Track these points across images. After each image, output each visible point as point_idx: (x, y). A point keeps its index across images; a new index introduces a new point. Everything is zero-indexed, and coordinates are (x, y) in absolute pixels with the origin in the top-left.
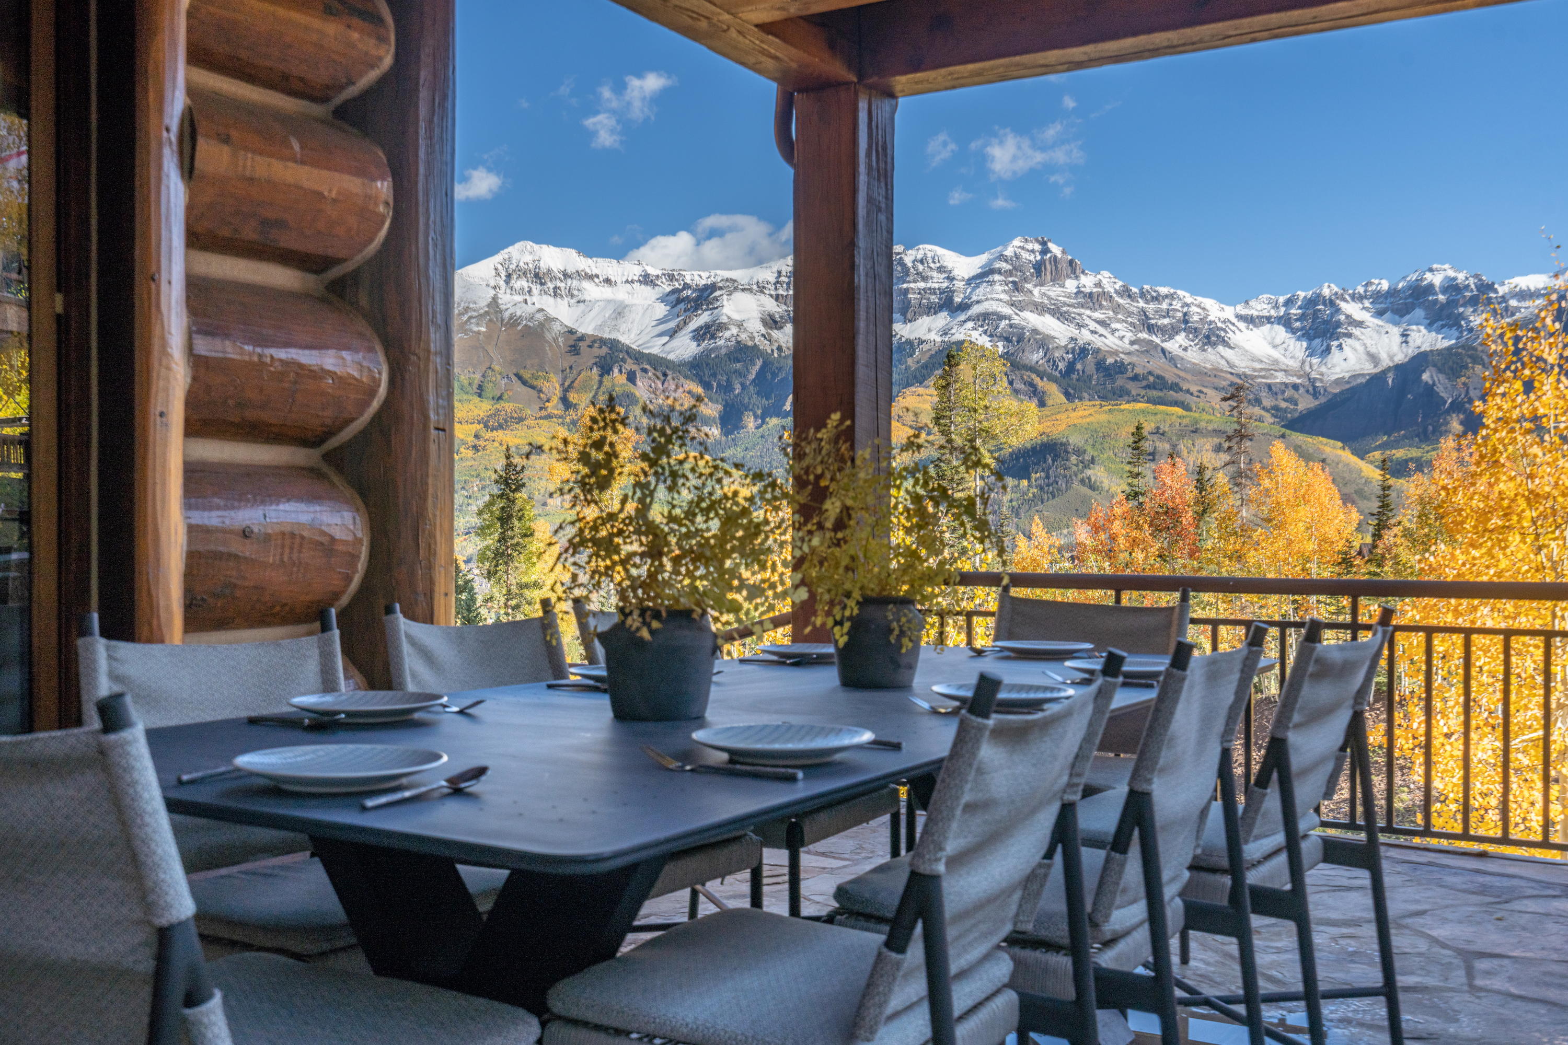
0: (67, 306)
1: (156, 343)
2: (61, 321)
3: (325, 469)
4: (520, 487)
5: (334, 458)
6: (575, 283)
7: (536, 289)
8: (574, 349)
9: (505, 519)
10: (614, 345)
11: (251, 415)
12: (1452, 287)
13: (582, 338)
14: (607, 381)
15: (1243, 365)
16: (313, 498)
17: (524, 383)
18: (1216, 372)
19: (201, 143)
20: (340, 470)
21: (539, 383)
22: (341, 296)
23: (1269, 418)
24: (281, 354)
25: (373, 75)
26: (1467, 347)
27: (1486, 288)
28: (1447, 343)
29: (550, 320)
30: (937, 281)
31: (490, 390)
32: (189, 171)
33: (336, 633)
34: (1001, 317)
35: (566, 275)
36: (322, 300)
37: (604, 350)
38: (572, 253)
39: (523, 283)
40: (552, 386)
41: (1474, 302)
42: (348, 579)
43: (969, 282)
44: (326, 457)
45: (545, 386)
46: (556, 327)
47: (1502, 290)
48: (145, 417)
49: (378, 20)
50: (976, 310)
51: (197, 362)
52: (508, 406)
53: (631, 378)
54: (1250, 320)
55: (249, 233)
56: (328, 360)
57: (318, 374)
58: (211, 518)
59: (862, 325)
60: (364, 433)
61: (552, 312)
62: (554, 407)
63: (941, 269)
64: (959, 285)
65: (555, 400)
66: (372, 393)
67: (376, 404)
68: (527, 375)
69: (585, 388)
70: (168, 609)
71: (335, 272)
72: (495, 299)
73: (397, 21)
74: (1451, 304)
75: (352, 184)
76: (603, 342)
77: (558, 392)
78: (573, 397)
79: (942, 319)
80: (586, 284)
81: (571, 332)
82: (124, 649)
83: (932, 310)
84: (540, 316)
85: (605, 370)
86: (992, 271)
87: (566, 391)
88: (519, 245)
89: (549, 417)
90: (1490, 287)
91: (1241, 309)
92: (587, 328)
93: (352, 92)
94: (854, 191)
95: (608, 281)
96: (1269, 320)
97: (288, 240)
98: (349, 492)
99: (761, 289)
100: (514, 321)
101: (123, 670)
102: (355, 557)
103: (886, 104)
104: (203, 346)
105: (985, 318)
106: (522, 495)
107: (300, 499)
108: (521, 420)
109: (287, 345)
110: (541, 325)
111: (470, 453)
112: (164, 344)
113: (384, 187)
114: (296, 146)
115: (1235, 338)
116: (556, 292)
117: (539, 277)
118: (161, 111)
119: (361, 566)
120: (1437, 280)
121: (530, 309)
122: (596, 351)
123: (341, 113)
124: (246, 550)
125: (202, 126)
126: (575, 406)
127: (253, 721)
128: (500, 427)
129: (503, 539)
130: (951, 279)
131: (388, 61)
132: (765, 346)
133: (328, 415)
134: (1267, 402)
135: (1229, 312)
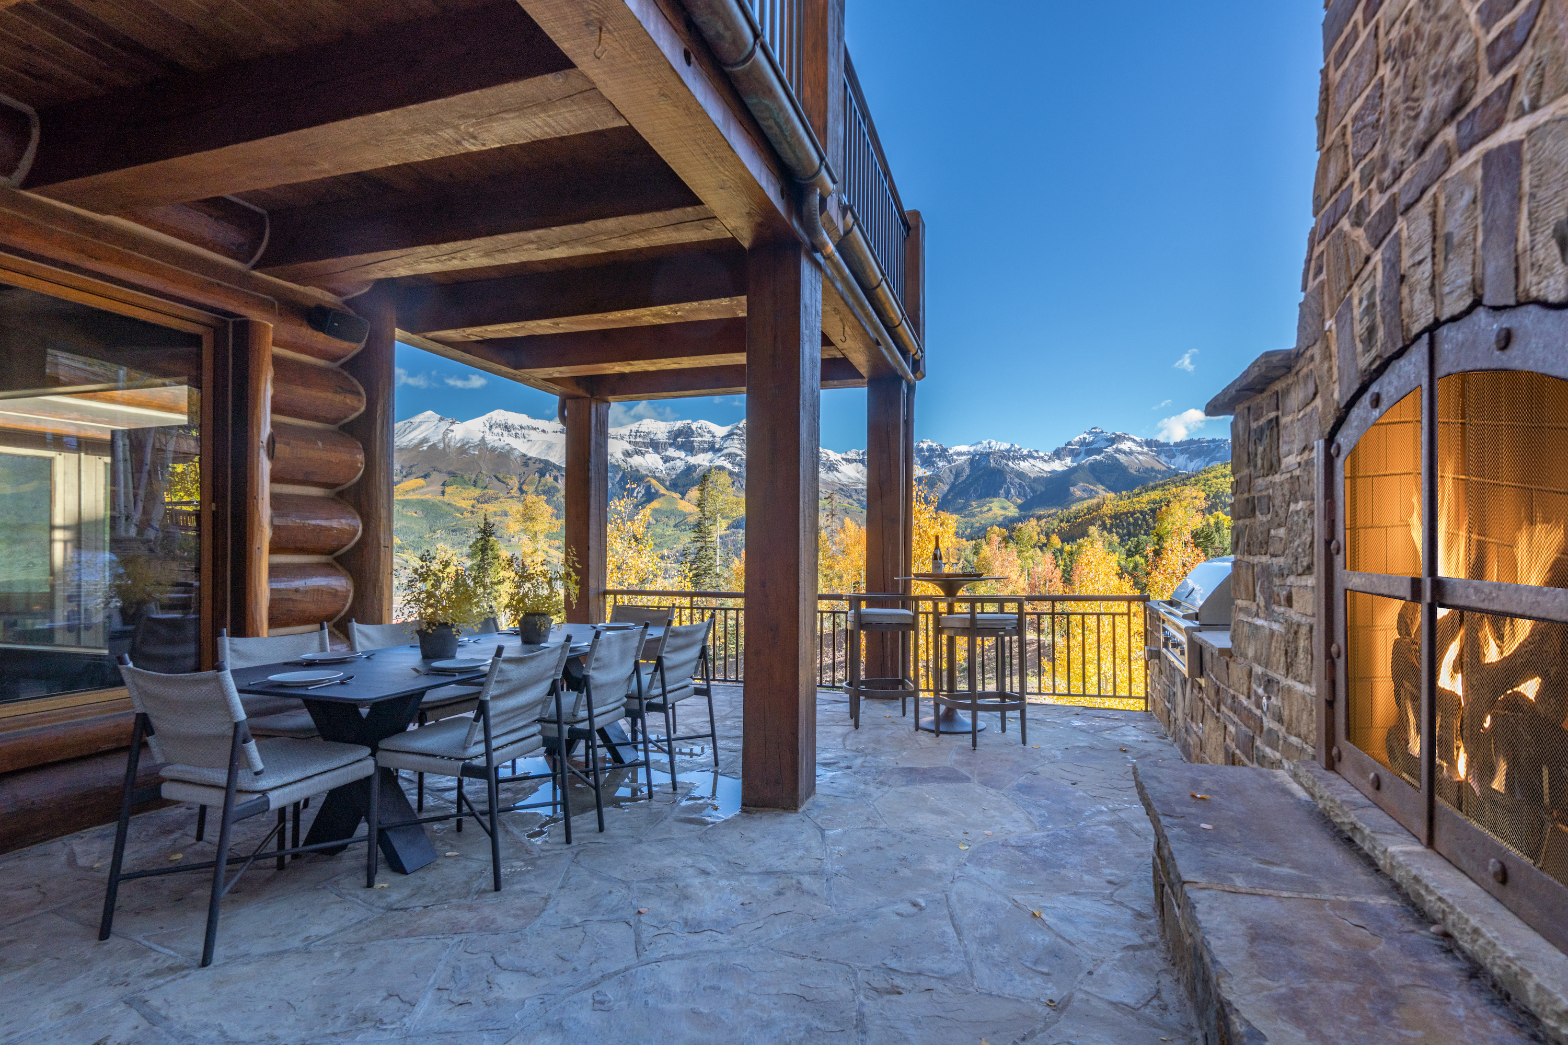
0: (217, 507)
1: (256, 523)
2: (215, 515)
3: (335, 563)
4: (491, 534)
5: (337, 559)
6: (526, 432)
7: (505, 433)
8: (526, 464)
9: (484, 550)
10: (547, 463)
11: (298, 545)
12: (931, 449)
13: (530, 459)
14: (543, 480)
15: (845, 481)
16: (328, 575)
17: (499, 480)
18: (833, 483)
19: (277, 445)
20: (341, 564)
21: (507, 480)
22: (342, 497)
23: (856, 504)
24: (314, 522)
25: (356, 414)
26: (937, 475)
27: (944, 450)
28: (928, 473)
29: (513, 449)
30: (707, 437)
31: (480, 483)
32: (271, 456)
33: (326, 630)
34: (737, 455)
35: (522, 427)
36: (333, 499)
37: (542, 465)
38: (525, 416)
39: (498, 430)
40: (514, 482)
41: (939, 456)
42: (344, 605)
43: (722, 438)
44: (335, 559)
45: (510, 482)
46: (516, 453)
47: (951, 452)
48: (251, 549)
49: (359, 394)
50: (725, 451)
51: (275, 528)
52: (490, 492)
53: (556, 479)
54: (849, 461)
55: (300, 477)
56: (335, 524)
57: (330, 529)
58: (281, 586)
59: (593, 492)
60: (353, 549)
61: (514, 446)
62: (515, 492)
63: (709, 432)
64: (718, 440)
65: (515, 489)
66: (355, 534)
67: (357, 538)
68: (500, 476)
69: (531, 483)
70: (261, 621)
71: (339, 489)
72: (483, 438)
73: (366, 391)
74: (931, 456)
75: (345, 457)
76: (541, 461)
77: (517, 485)
78: (525, 488)
79: (710, 455)
80: (532, 432)
81: (524, 455)
82: (237, 640)
83: (705, 451)
84: (507, 447)
85: (542, 475)
86: (733, 434)
87: (521, 484)
88: (496, 412)
89: (512, 497)
90: (946, 450)
91: (844, 455)
92: (532, 454)
93: (346, 421)
94: (589, 440)
95: (544, 431)
96: (856, 461)
97: (316, 479)
98: (344, 572)
99: (622, 438)
100: (493, 449)
101: (235, 647)
102: (347, 597)
103: (605, 406)
104: (277, 522)
105: (729, 455)
106: (493, 538)
107: (322, 576)
108: (497, 499)
109: (316, 519)
110: (508, 452)
111: (469, 515)
112: (260, 522)
113: (360, 457)
114: (320, 444)
115: (841, 468)
116: (516, 436)
117: (507, 428)
118: (259, 436)
119: (350, 600)
120: (925, 446)
121: (502, 444)
122: (538, 465)
123: (343, 428)
124: (298, 597)
125: (277, 439)
126: (526, 493)
127: (286, 664)
128: (486, 502)
129: (482, 560)
130: (714, 437)
131: (363, 409)
132: (623, 465)
133: (335, 544)
134: (855, 497)
135: (839, 457)
